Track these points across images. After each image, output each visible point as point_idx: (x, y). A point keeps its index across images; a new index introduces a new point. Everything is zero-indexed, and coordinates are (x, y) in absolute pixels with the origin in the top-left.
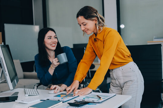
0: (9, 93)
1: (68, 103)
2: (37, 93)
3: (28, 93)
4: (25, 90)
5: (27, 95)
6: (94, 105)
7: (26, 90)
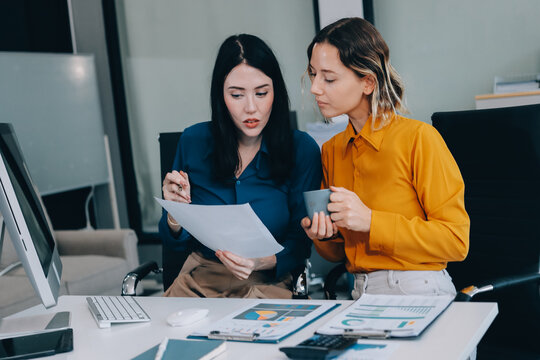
0: (34, 321)
1: (282, 350)
2: (139, 311)
3: (109, 314)
4: (89, 300)
5: (105, 324)
6: (377, 349)
7: (94, 301)
